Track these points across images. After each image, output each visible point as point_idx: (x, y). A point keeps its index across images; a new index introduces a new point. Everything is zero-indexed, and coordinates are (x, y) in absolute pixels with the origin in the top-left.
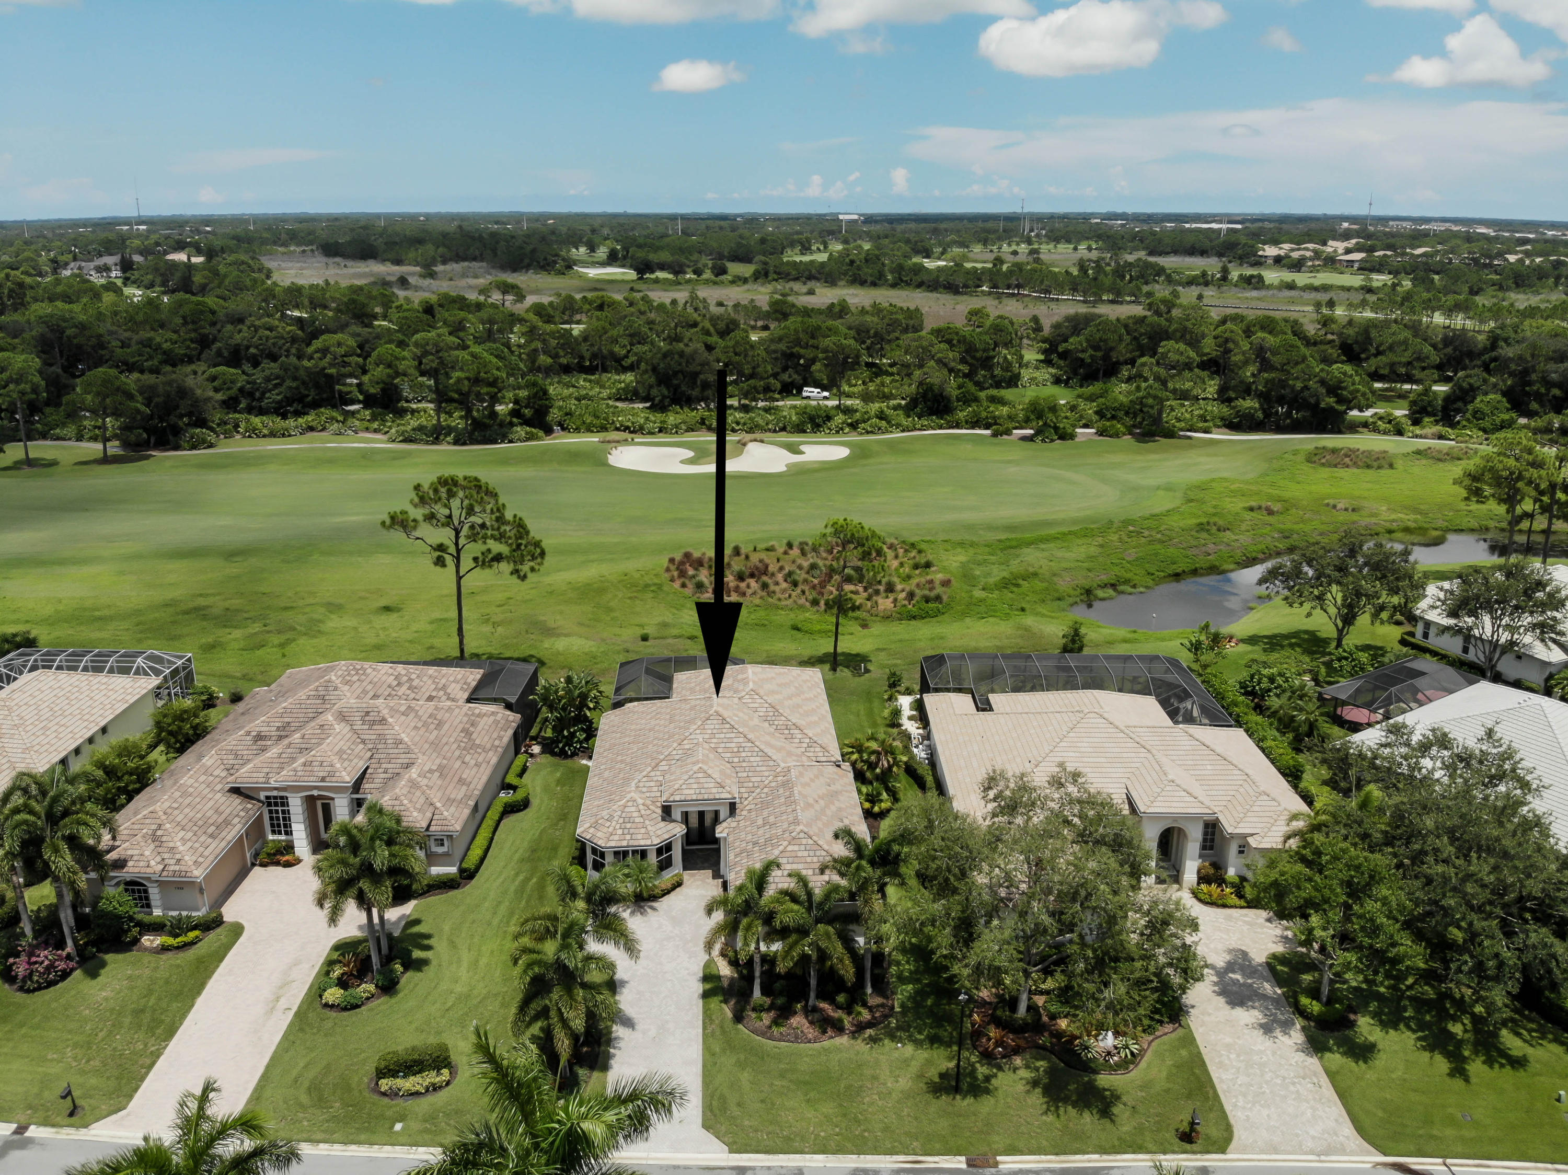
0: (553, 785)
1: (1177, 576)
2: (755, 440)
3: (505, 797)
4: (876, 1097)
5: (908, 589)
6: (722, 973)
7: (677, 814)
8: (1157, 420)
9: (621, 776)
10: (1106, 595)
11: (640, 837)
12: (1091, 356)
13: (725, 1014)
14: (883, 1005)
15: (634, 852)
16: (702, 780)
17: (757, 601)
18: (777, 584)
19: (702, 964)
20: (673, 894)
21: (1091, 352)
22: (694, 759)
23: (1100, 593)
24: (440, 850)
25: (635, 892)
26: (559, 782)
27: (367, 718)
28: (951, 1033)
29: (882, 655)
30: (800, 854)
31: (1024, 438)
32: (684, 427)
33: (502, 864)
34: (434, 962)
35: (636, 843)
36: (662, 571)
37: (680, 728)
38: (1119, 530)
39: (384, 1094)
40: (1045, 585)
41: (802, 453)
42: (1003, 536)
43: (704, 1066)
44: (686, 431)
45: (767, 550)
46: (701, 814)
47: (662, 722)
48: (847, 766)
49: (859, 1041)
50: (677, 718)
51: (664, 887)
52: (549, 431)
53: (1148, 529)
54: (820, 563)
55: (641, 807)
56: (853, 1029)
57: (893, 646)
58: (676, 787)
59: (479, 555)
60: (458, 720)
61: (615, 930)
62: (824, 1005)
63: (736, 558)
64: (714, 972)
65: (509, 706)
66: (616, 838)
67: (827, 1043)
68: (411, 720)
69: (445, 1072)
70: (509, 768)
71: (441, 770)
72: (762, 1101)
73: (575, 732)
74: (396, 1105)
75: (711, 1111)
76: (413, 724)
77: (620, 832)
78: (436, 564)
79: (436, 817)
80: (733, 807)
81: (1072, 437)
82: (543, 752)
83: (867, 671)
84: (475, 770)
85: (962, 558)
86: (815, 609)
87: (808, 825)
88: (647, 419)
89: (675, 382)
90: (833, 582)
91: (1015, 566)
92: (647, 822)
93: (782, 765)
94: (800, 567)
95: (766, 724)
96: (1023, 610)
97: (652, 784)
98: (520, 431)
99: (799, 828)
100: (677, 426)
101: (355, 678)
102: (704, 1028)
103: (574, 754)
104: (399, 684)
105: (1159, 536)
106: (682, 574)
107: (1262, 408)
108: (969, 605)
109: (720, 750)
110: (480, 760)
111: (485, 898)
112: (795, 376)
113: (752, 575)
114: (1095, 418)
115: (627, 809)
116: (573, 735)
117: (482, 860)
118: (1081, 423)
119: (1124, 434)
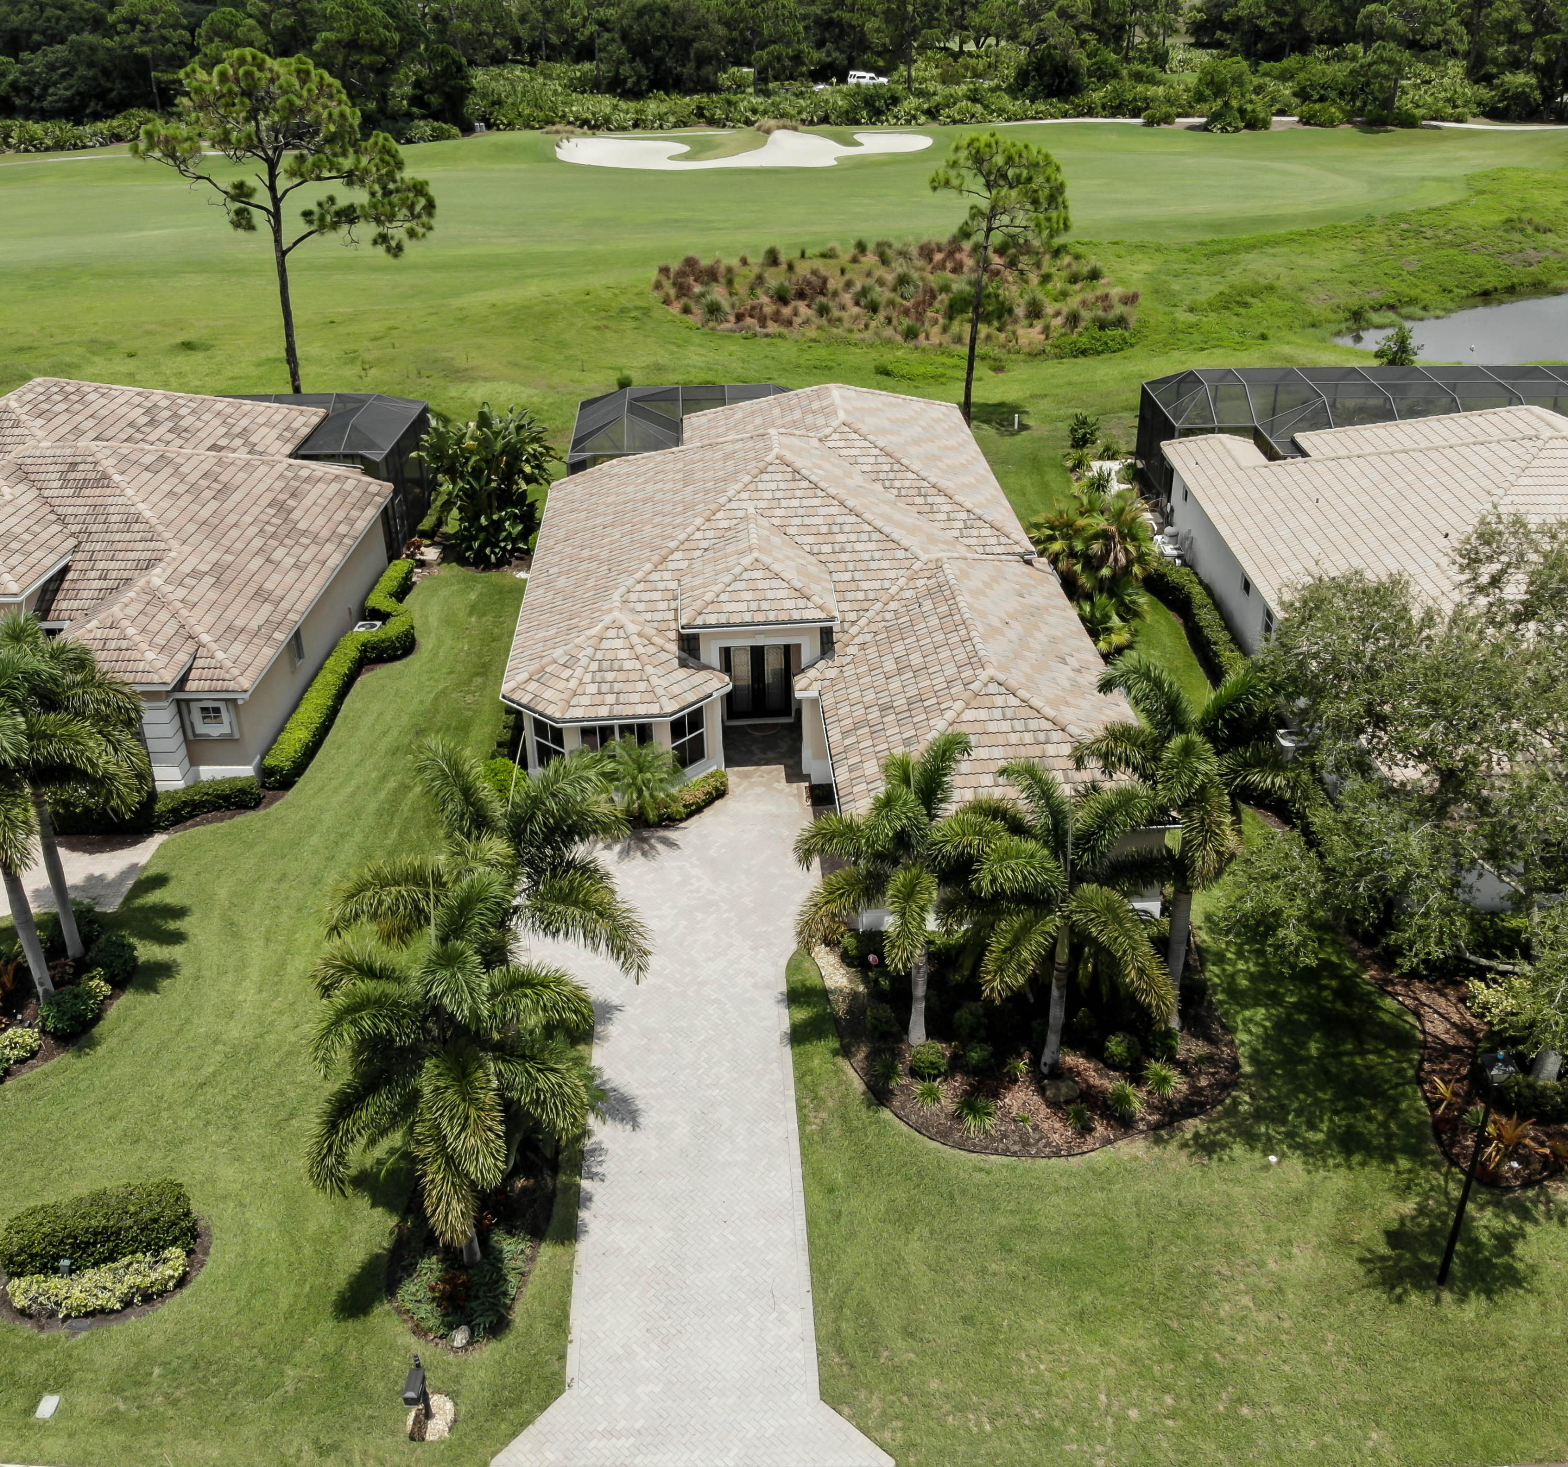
0: (462, 614)
1: (1486, 296)
2: (785, 127)
3: (362, 632)
4: (1246, 1301)
5: (1065, 310)
6: (830, 984)
7: (710, 653)
8: (1387, 103)
9: (591, 583)
10: (1387, 321)
11: (635, 698)
12: (1274, 24)
13: (849, 1085)
14: (1210, 1059)
15: (626, 729)
16: (761, 585)
17: (812, 333)
18: (843, 308)
19: (784, 962)
20: (708, 812)
21: (1274, 17)
22: (743, 545)
23: (1375, 318)
24: (214, 730)
25: (628, 812)
26: (473, 609)
27: (72, 475)
28: (1384, 1125)
29: (1045, 405)
30: (992, 727)
31: (1192, 128)
32: (672, 119)
33: (354, 758)
34: (186, 971)
35: (628, 711)
36: (648, 289)
37: (707, 492)
38: (1385, 228)
39: (23, 1313)
40: (1288, 304)
41: (858, 144)
42: (1207, 238)
43: (811, 1223)
44: (676, 126)
45: (824, 256)
46: (757, 653)
47: (669, 486)
48: (1042, 563)
49: (1173, 1147)
50: (698, 475)
51: (689, 799)
52: (467, 130)
53: (1432, 227)
54: (915, 275)
55: (635, 639)
56: (1154, 1118)
57: (1058, 391)
58: (709, 597)
59: (315, 208)
60: (262, 487)
61: (586, 905)
62: (1072, 1060)
63: (773, 269)
64: (812, 980)
65: (370, 469)
66: (585, 700)
67: (1100, 1157)
68: (164, 481)
69: (175, 1253)
70: (376, 582)
71: (219, 572)
72: (967, 1320)
73: (501, 521)
74: (48, 1346)
75: (840, 1350)
76: (166, 488)
77: (592, 689)
78: (237, 225)
79: (199, 663)
80: (827, 639)
81: (1265, 125)
82: (445, 558)
83: (1023, 427)
84: (294, 574)
85: (1146, 267)
86: (912, 344)
87: (1002, 667)
88: (615, 107)
89: (657, 53)
90: (937, 305)
91: (1235, 277)
92: (649, 669)
93: (924, 557)
94: (881, 282)
95: (878, 486)
96: (1263, 337)
97: (656, 596)
98: (424, 127)
99: (984, 675)
100: (661, 117)
101: (62, 407)
102: (803, 1121)
103: (502, 563)
104: (152, 422)
105: (1449, 237)
106: (683, 290)
107: (1540, 86)
108: (1173, 332)
109: (792, 531)
110: (306, 557)
111: (312, 827)
112: (836, 54)
113: (801, 295)
114: (1296, 101)
115: (605, 644)
116: (497, 526)
117: (311, 751)
118: (1274, 109)
119: (1341, 123)
